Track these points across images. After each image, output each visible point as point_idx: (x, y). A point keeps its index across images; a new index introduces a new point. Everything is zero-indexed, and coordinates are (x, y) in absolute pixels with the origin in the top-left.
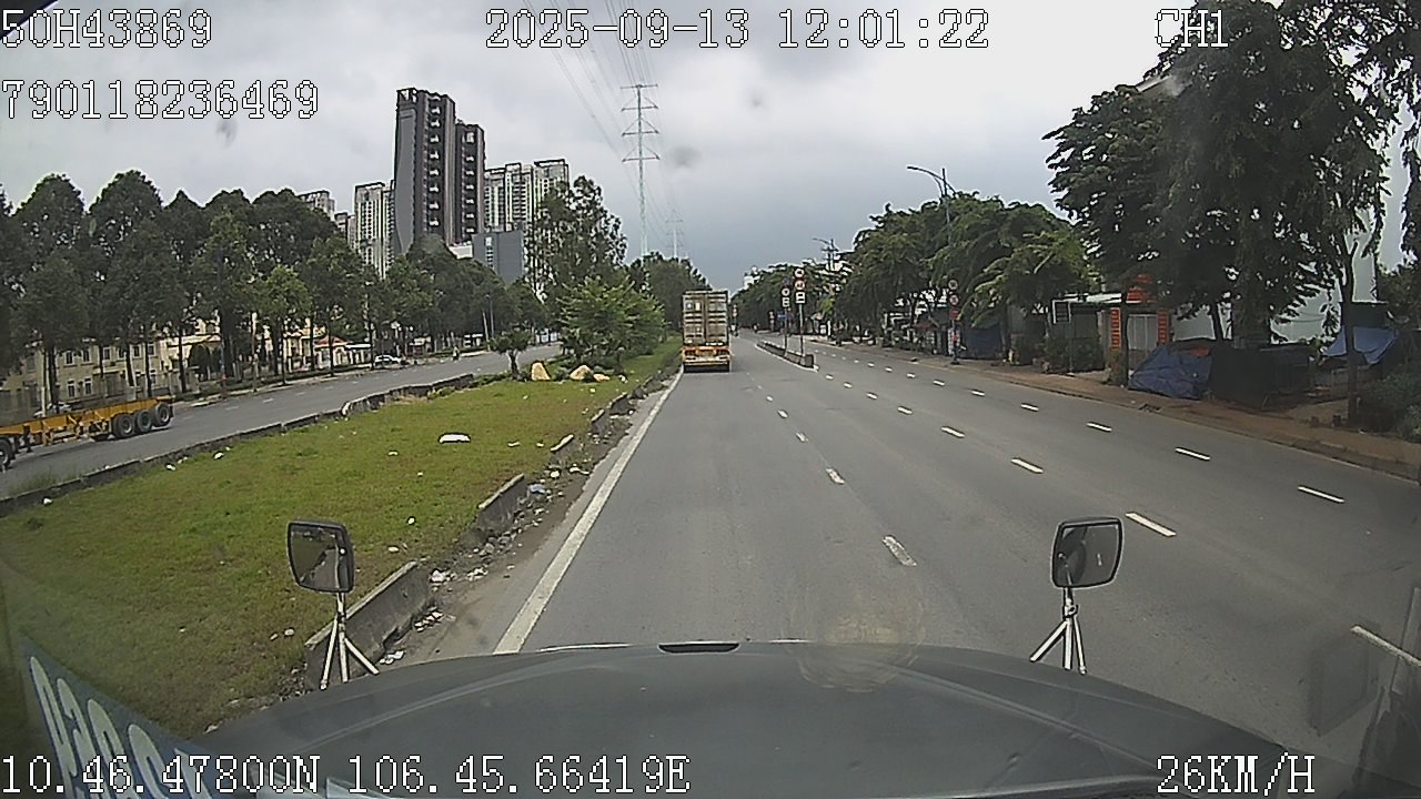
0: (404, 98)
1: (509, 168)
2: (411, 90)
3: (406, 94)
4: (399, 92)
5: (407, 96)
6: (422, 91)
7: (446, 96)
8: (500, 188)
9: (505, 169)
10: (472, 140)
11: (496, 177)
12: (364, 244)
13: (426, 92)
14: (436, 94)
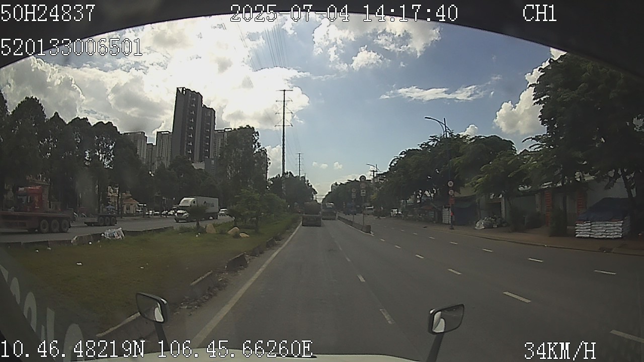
0: (180, 92)
1: (226, 130)
2: (183, 88)
3: (181, 90)
4: (178, 88)
5: (181, 91)
6: (188, 89)
7: (198, 93)
8: (221, 140)
9: (224, 130)
10: (210, 115)
11: (220, 133)
12: (159, 159)
13: (189, 90)
14: (194, 91)
